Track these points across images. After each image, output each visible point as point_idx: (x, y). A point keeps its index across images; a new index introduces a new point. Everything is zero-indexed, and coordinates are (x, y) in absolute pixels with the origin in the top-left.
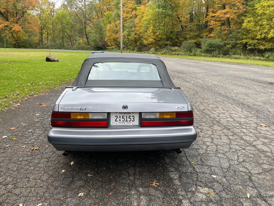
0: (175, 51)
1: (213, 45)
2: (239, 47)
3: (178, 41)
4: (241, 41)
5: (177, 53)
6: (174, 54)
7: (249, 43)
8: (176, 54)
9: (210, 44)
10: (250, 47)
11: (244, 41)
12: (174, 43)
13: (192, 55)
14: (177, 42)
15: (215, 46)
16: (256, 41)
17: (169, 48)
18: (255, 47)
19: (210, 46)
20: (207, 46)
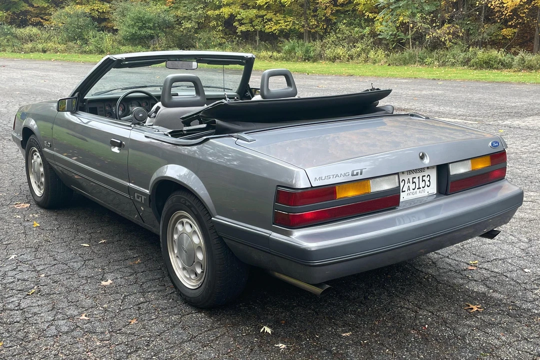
0: (31, 39)
1: (149, 20)
2: (214, 28)
3: (31, 9)
4: (217, 12)
5: (40, 46)
6: (33, 50)
7: (239, 17)
8: (38, 51)
9: (139, 19)
10: (243, 28)
11: (226, 11)
12: (18, 15)
13: (90, 52)
14: (26, 13)
15: (154, 26)
16: (255, 11)
17: (8, 30)
18: (253, 26)
19: (140, 24)
20: (133, 26)
